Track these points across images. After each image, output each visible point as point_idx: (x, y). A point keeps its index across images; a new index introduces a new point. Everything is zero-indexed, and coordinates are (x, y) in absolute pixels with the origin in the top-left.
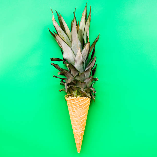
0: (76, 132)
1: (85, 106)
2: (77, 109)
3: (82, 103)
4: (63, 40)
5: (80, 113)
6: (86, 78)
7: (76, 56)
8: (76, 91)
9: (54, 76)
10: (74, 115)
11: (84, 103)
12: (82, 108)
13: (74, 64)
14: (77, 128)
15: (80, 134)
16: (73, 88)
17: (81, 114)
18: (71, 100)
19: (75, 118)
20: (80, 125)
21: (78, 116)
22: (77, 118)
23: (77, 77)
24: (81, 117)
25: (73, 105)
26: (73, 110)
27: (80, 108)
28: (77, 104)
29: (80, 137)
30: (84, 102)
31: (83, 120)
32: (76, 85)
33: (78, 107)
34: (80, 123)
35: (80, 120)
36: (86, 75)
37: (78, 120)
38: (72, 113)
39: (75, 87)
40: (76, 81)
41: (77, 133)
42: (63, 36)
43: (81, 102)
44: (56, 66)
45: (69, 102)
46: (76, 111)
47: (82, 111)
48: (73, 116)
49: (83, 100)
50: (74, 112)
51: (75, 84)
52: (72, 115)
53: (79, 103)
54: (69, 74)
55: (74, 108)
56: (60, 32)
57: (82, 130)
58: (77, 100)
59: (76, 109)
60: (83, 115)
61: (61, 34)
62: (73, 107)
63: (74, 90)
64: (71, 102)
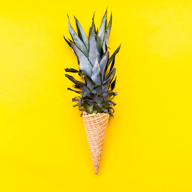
0: (94, 152)
1: (105, 123)
2: (97, 126)
3: (102, 120)
4: (79, 48)
5: (99, 131)
6: (103, 92)
7: (94, 67)
8: (93, 106)
9: (69, 89)
10: (93, 133)
11: (105, 120)
12: (102, 126)
13: (91, 76)
14: (96, 149)
15: (99, 154)
16: (89, 103)
17: (101, 132)
18: (90, 117)
19: (94, 137)
20: (99, 145)
21: (97, 134)
22: (96, 137)
23: (94, 90)
24: (101, 135)
25: (92, 123)
26: (92, 128)
27: (100, 125)
28: (97, 121)
29: (99, 158)
30: (104, 118)
31: (102, 139)
32: (93, 100)
33: (98, 125)
34: (100, 142)
35: (100, 139)
36: (104, 89)
37: (97, 139)
38: (91, 131)
39: (91, 101)
40: (93, 95)
41: (95, 154)
42: (79, 45)
43: (101, 118)
44: (71, 78)
45: (87, 120)
46: (95, 129)
47: (102, 129)
48: (92, 135)
49: (104, 117)
50: (92, 131)
51: (91, 98)
52: (90, 134)
53: (99, 120)
54: (85, 87)
55: (94, 126)
56: (76, 40)
57: (101, 150)
58: (97, 117)
59: (95, 127)
60: (102, 133)
61: (77, 42)
62: (91, 125)
63: (90, 105)
64: (89, 120)
